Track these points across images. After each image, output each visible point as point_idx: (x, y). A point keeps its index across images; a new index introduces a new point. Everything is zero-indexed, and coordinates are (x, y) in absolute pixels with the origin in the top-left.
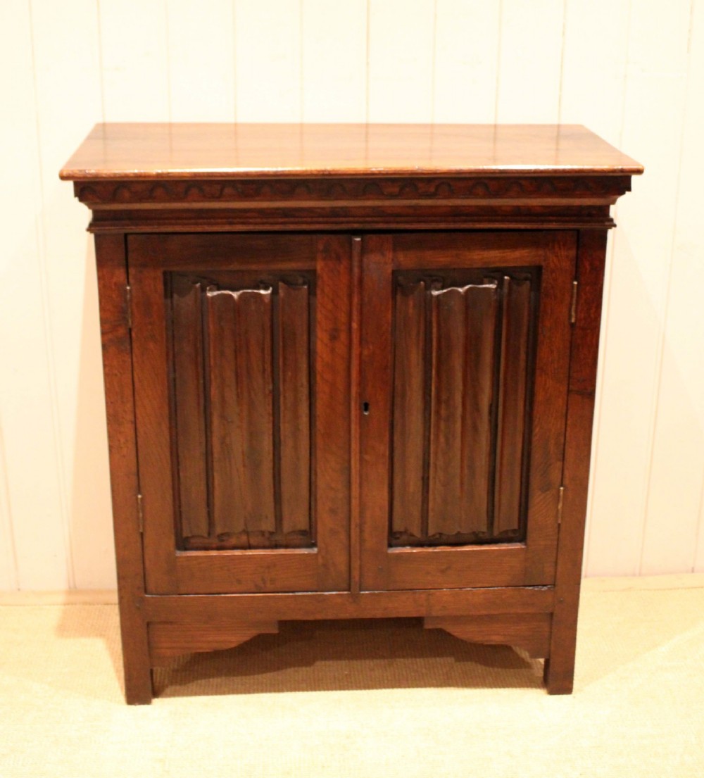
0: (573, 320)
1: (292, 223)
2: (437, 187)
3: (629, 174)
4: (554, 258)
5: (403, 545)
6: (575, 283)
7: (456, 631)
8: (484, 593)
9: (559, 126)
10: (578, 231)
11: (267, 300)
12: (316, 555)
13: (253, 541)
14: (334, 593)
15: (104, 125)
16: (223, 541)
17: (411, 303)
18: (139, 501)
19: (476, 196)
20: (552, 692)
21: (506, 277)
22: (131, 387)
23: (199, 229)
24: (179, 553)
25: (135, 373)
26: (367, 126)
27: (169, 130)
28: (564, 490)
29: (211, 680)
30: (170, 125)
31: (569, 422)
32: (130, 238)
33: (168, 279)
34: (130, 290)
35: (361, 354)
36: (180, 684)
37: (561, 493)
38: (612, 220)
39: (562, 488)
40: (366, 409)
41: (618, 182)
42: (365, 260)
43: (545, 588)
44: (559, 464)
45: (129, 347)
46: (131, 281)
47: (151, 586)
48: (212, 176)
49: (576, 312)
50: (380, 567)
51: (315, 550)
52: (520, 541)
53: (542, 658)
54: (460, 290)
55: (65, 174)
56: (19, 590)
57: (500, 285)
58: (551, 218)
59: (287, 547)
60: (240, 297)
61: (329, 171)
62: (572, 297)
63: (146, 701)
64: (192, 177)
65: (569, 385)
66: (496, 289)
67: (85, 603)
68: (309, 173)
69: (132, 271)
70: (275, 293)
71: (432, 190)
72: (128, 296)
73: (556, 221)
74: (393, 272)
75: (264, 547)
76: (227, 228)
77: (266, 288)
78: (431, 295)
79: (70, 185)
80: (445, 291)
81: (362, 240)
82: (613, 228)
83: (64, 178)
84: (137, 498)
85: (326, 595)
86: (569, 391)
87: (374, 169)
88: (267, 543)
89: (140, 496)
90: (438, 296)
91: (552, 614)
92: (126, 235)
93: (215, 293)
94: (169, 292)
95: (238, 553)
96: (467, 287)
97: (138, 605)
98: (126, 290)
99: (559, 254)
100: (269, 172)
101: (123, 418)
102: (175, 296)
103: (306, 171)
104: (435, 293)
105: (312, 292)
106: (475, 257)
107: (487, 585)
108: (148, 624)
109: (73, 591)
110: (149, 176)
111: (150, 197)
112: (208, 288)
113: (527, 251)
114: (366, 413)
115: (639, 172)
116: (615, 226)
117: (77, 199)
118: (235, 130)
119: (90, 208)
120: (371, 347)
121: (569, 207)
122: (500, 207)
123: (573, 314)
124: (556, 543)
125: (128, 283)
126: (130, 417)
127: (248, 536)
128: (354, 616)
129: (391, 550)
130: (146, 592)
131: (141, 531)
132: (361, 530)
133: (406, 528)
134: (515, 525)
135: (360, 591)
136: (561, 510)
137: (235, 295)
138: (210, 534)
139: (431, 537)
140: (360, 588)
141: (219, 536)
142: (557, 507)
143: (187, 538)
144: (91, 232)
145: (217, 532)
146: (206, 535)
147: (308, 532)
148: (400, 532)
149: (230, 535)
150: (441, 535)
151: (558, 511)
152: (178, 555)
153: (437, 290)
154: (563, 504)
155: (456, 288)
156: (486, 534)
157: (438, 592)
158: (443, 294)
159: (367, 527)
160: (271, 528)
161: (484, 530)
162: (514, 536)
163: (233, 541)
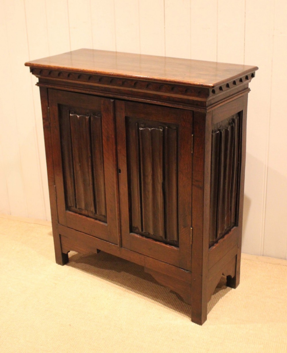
0: (192, 152)
2: (135, 84)
4: (184, 122)
5: (137, 234)
6: (192, 135)
7: (156, 277)
8: (164, 265)
10: (193, 111)
11: (87, 120)
13: (90, 215)
14: (113, 244)
16: (80, 211)
17: (134, 131)
19: (150, 89)
20: (193, 321)
21: (166, 127)
28: (192, 229)
31: (193, 198)
32: (49, 90)
33: (59, 106)
34: (49, 109)
35: (116, 148)
39: (191, 228)
43: (188, 272)
44: (190, 217)
45: (50, 130)
46: (50, 105)
47: (60, 222)
50: (128, 239)
51: (106, 225)
52: (177, 247)
54: (150, 129)
57: (164, 131)
59: (100, 220)
60: (80, 117)
61: (97, 72)
62: (191, 141)
65: (192, 181)
66: (162, 132)
69: (49, 102)
70: (90, 119)
71: (133, 84)
72: (48, 111)
74: (126, 117)
75: (93, 218)
76: (73, 90)
77: (87, 116)
78: (139, 130)
79: (28, 68)
80: (144, 129)
81: (114, 101)
83: (26, 65)
85: (110, 244)
86: (192, 184)
88: (94, 217)
89: (55, 186)
90: (142, 130)
91: (191, 285)
92: (47, 88)
93: (73, 115)
95: (84, 217)
96: (152, 129)
97: (57, 227)
99: (186, 121)
108: (60, 235)
111: (50, 75)
112: (71, 113)
117: (31, 73)
119: (37, 77)
120: (120, 147)
121: (188, 100)
122: (162, 95)
123: (192, 149)
124: (191, 253)
125: (49, 106)
126: (51, 156)
127: (88, 212)
128: (120, 256)
129: (131, 234)
130: (59, 222)
131: (56, 199)
132: (120, 222)
133: (137, 226)
134: (175, 239)
135: (121, 247)
136: (191, 238)
137: (78, 116)
138: (76, 207)
139: (145, 233)
140: (121, 245)
141: (79, 208)
142: (190, 236)
143: (70, 206)
144: (38, 86)
145: (78, 207)
146: (75, 207)
147: (105, 217)
148: (136, 227)
149: (82, 209)
150: (149, 233)
151: (190, 238)
152: (66, 212)
153: (142, 128)
154: (192, 235)
155: (148, 128)
156: (165, 239)
157: (148, 258)
158: (144, 130)
159: (122, 221)
160: (94, 212)
161: (164, 237)
162: (176, 244)
163: (83, 212)
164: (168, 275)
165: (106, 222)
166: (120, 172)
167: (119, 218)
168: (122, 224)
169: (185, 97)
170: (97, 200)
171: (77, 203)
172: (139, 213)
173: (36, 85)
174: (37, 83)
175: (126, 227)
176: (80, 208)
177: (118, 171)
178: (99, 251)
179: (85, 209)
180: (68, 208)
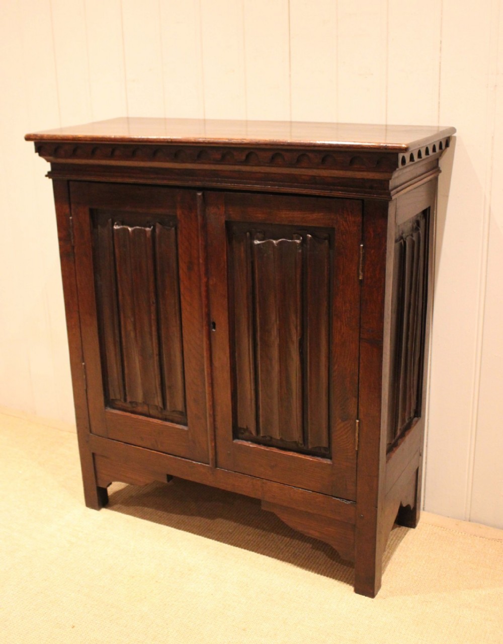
0: (361, 278)
2: (248, 156)
3: (395, 151)
4: (344, 222)
5: (247, 440)
6: (362, 245)
7: (285, 518)
8: (302, 493)
10: (363, 200)
11: (149, 235)
12: (187, 431)
13: (152, 412)
14: (199, 463)
16: (134, 407)
17: (242, 249)
18: (83, 367)
20: (358, 592)
21: (309, 235)
22: (75, 287)
23: (105, 180)
24: (108, 409)
28: (359, 423)
31: (361, 365)
32: (71, 183)
33: (93, 213)
34: (72, 220)
37: (357, 425)
39: (357, 421)
42: (206, 211)
43: (349, 502)
44: (355, 400)
45: (73, 259)
46: (73, 213)
47: (93, 429)
49: (363, 271)
50: (229, 452)
51: (186, 428)
52: (329, 458)
54: (274, 242)
57: (304, 241)
58: (339, 188)
59: (172, 421)
60: (133, 231)
62: (359, 258)
63: (96, 508)
65: (360, 333)
66: (301, 244)
69: (73, 206)
70: (154, 231)
71: (244, 158)
72: (71, 223)
73: (342, 191)
74: (227, 222)
75: (158, 418)
76: (120, 180)
77: (149, 227)
78: (254, 244)
79: (31, 144)
80: (264, 241)
81: (203, 195)
83: (28, 138)
85: (194, 464)
86: (360, 338)
88: (160, 416)
89: (83, 364)
90: (259, 244)
91: (354, 526)
92: (68, 181)
93: (119, 227)
94: (94, 224)
95: (141, 417)
96: (280, 240)
97: (87, 440)
98: (70, 219)
99: (348, 219)
101: (72, 308)
102: (99, 227)
104: (257, 242)
106: (283, 216)
107: (305, 487)
108: (93, 454)
111: (74, 155)
112: (115, 223)
113: (323, 214)
114: (214, 330)
117: (37, 154)
119: (48, 161)
120: (215, 280)
121: (353, 180)
122: (301, 175)
123: (361, 272)
124: (355, 466)
125: (71, 215)
127: (148, 407)
128: (213, 484)
129: (236, 441)
130: (91, 432)
131: (85, 388)
132: (214, 420)
133: (247, 426)
134: (325, 444)
135: (216, 467)
136: (357, 439)
137: (130, 229)
138: (125, 400)
139: (262, 437)
140: (216, 464)
141: (131, 402)
142: (355, 436)
143: (113, 400)
144: (50, 178)
145: (129, 400)
146: (122, 400)
147: (184, 413)
148: (244, 429)
149: (136, 403)
150: (271, 438)
151: (355, 439)
152: (106, 410)
153: (259, 240)
154: (359, 434)
155: (272, 240)
156: (303, 446)
157: (269, 483)
158: (263, 243)
159: (218, 418)
160: (161, 405)
161: (301, 442)
162: (325, 453)
163: (140, 409)
164: (309, 511)
165: (186, 424)
166: (214, 328)
167: (211, 413)
168: (218, 424)
169: (349, 174)
170: (167, 383)
171: (127, 393)
172: (251, 402)
173: (46, 176)
174: (49, 173)
175: (225, 428)
176: (134, 400)
177: (209, 326)
178: (170, 477)
179: (144, 402)
180: (109, 402)
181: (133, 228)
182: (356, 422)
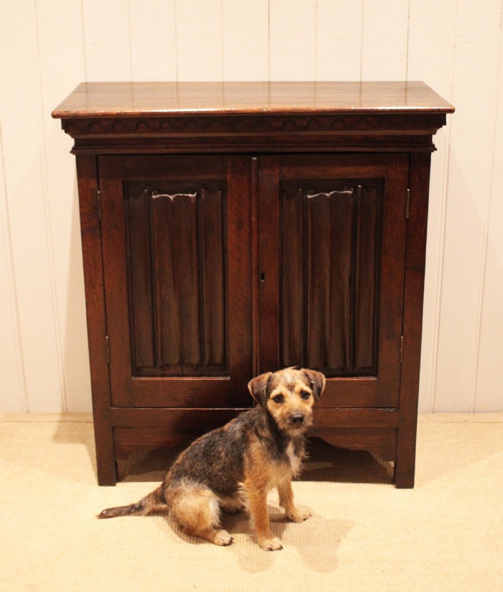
0: (407, 217)
1: (210, 147)
2: (308, 122)
3: (445, 113)
4: (393, 172)
6: (409, 190)
7: (329, 439)
8: (348, 412)
9: (406, 82)
10: (410, 153)
11: (193, 201)
12: (229, 381)
13: (185, 371)
15: (86, 84)
16: (164, 370)
17: (293, 204)
18: (107, 340)
19: (336, 129)
20: (398, 487)
21: (359, 186)
22: (101, 261)
23: (146, 151)
24: (134, 379)
25: (103, 251)
26: (269, 83)
27: (131, 87)
28: (404, 339)
29: (158, 472)
30: (132, 83)
31: (406, 290)
32: (100, 158)
33: (126, 185)
34: (100, 194)
35: (258, 239)
36: (137, 474)
37: (402, 341)
38: (434, 145)
40: (263, 278)
41: (437, 119)
42: (260, 174)
43: (392, 410)
44: (400, 319)
45: (99, 233)
46: (101, 187)
47: (115, 401)
48: (154, 115)
49: (409, 211)
51: (228, 378)
52: (374, 375)
53: (392, 461)
54: (327, 195)
55: (55, 113)
56: (28, 412)
57: (355, 192)
58: (390, 144)
60: (175, 199)
61: (234, 111)
62: (406, 200)
63: (112, 484)
64: (140, 115)
65: (405, 262)
66: (352, 194)
67: (74, 422)
68: (220, 112)
69: (101, 180)
70: (198, 196)
71: (305, 124)
72: (99, 198)
73: (394, 147)
74: (280, 182)
75: (193, 375)
76: (165, 151)
77: (193, 193)
78: (307, 198)
79: (59, 121)
80: (316, 195)
81: (258, 159)
82: (435, 151)
83: (55, 116)
84: (105, 339)
85: (236, 411)
86: (406, 267)
87: (265, 110)
89: (107, 337)
90: (312, 198)
91: (397, 429)
92: (97, 156)
93: (158, 196)
94: (126, 195)
95: (175, 379)
96: (332, 193)
97: (106, 414)
98: (97, 194)
99: (396, 169)
100: (192, 112)
101: (96, 282)
102: (131, 198)
103: (218, 111)
104: (309, 197)
105: (224, 196)
106: (338, 172)
107: (351, 406)
108: (113, 428)
109: (65, 413)
110: (112, 115)
111: (112, 129)
112: (153, 193)
113: (373, 167)
114: (263, 281)
115: (452, 111)
116: (436, 150)
117: (64, 131)
118: (177, 87)
119: (72, 137)
120: (265, 235)
121: (402, 137)
123: (407, 212)
124: (399, 377)
125: (99, 189)
126: (100, 282)
127: (182, 367)
130: (112, 405)
131: (107, 362)
134: (369, 363)
136: (402, 353)
137: (171, 197)
138: (155, 365)
141: (161, 366)
142: (399, 350)
143: (140, 367)
144: (73, 154)
145: (160, 363)
146: (152, 366)
147: (223, 365)
149: (169, 366)
151: (400, 353)
153: (312, 195)
154: (404, 348)
155: (324, 194)
156: (350, 369)
158: (316, 197)
161: (349, 366)
162: (370, 371)
163: (172, 370)
164: (354, 426)
169: (400, 132)
173: (69, 152)
174: (73, 149)
176: (165, 363)
177: (258, 278)
179: (178, 363)
180: (136, 371)
181: (174, 196)
182: (401, 338)
